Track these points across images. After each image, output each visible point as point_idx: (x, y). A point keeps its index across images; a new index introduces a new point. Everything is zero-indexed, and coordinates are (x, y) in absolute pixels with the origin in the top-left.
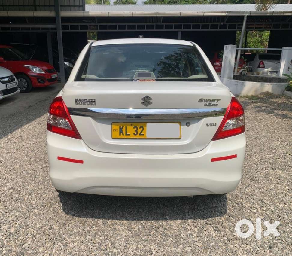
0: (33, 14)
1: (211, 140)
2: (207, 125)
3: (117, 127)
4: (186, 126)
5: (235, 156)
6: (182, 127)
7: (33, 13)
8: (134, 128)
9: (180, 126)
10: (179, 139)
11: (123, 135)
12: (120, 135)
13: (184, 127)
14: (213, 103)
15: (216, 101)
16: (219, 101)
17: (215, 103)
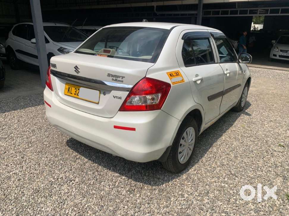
0: (182, 3)
1: (118, 111)
2: (114, 96)
3: (67, 87)
4: (103, 95)
5: (134, 129)
6: (101, 95)
7: (182, 1)
8: (75, 89)
9: (99, 94)
10: (98, 103)
11: (69, 93)
12: (68, 92)
13: (102, 95)
14: (118, 79)
15: (121, 78)
16: (124, 78)
17: (120, 79)
